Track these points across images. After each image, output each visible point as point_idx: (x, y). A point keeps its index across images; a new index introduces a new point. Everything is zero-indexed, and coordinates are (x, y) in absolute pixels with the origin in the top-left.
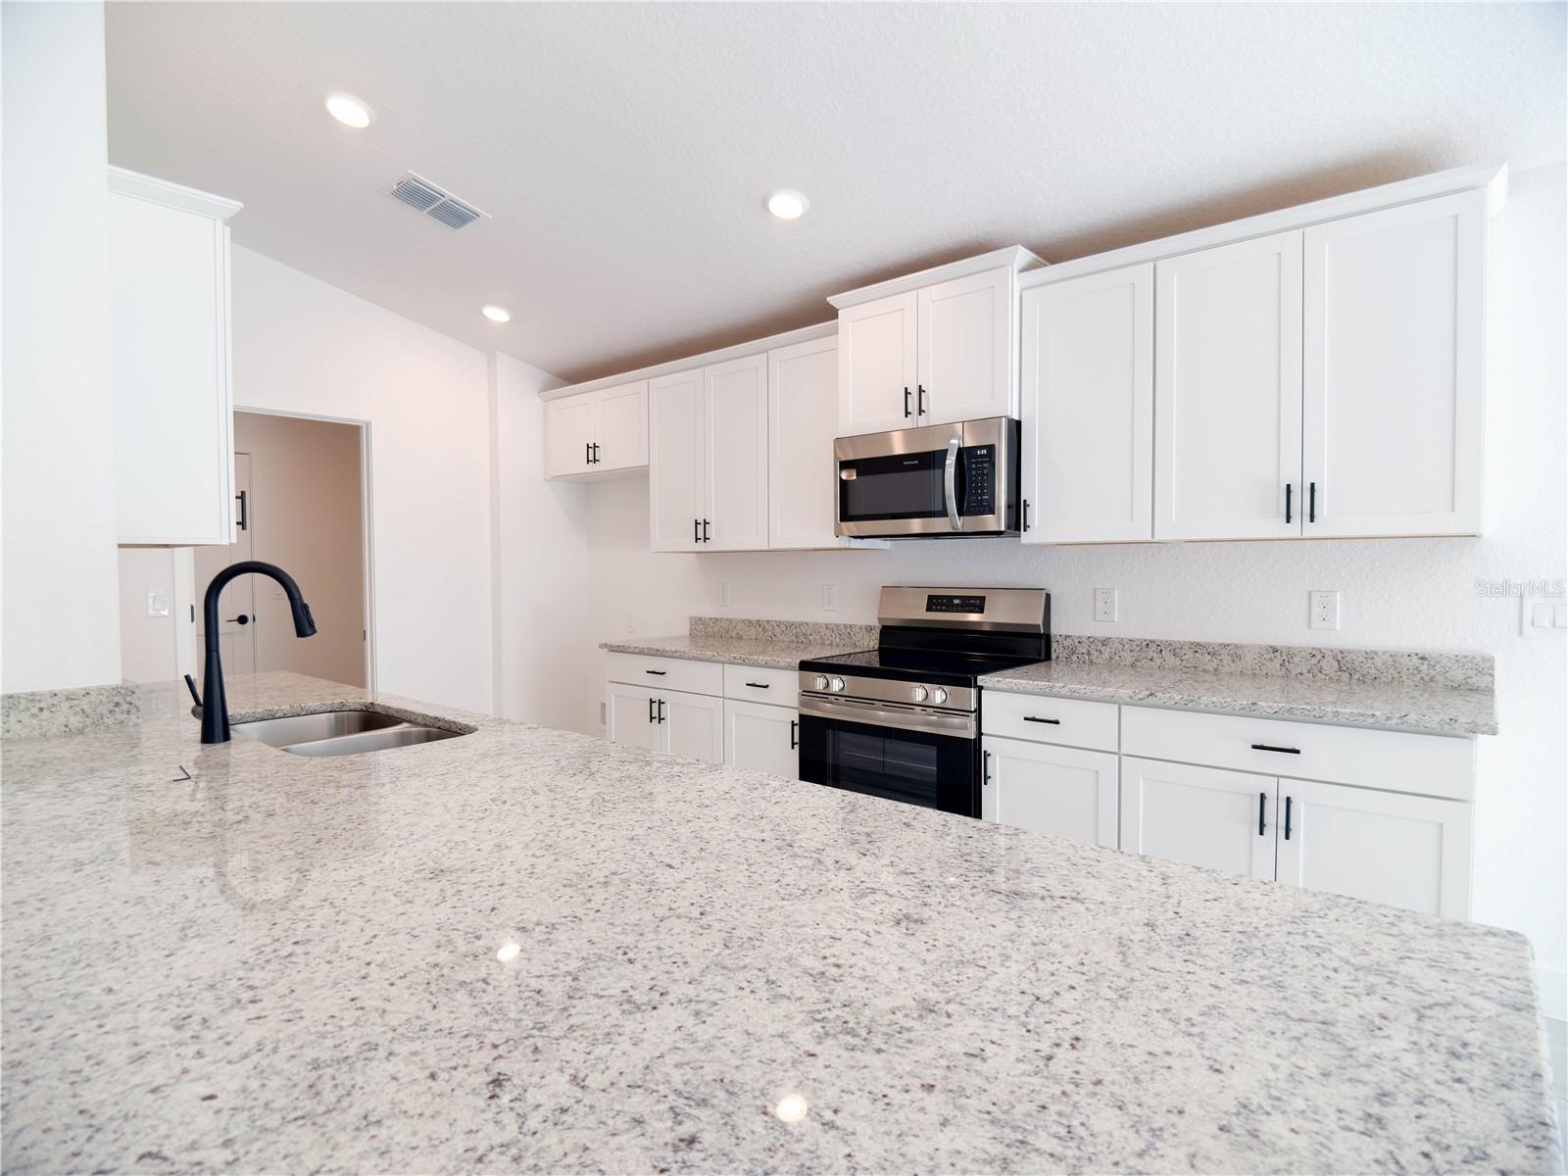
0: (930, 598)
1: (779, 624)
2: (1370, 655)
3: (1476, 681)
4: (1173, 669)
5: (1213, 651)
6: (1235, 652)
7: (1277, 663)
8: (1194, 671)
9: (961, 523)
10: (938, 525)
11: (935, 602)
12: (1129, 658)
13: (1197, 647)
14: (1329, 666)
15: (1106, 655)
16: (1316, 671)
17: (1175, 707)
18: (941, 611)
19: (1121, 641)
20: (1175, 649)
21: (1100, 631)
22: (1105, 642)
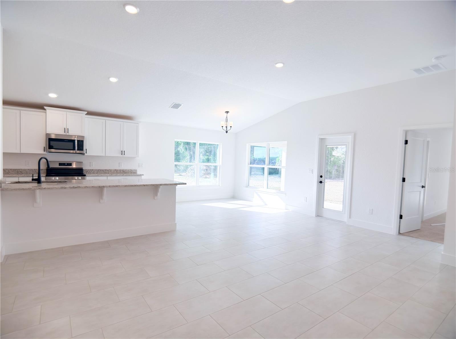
0: (59, 163)
1: (11, 170)
2: (126, 170)
3: (136, 172)
4: (103, 173)
5: (108, 170)
6: (111, 170)
7: (116, 172)
8: (106, 173)
9: (78, 152)
10: (74, 152)
11: (60, 164)
12: (96, 172)
13: (106, 170)
14: (122, 171)
15: (92, 172)
16: (120, 172)
17: (115, 176)
18: (61, 166)
19: (95, 170)
20: (103, 170)
21: (91, 168)
22: (92, 170)
